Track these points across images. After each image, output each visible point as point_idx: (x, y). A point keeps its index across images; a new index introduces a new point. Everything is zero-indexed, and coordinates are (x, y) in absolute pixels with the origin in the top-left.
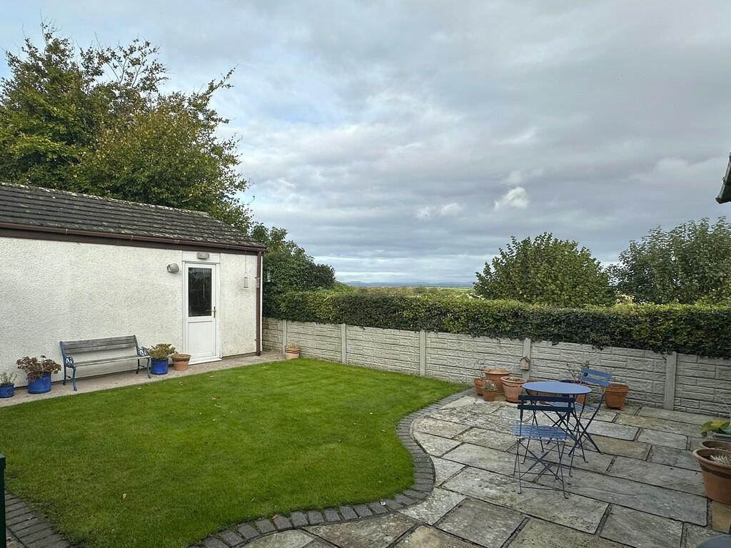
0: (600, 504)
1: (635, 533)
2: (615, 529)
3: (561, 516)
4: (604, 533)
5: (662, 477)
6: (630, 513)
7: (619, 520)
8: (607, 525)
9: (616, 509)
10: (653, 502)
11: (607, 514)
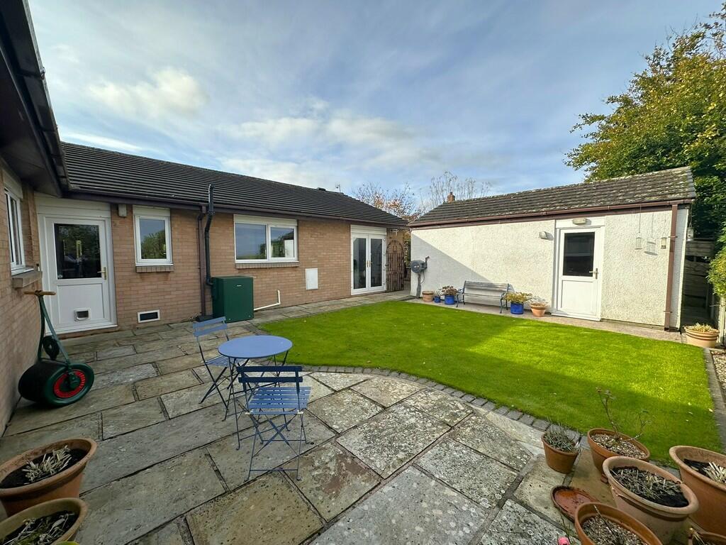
0: (175, 414)
1: (137, 411)
2: (151, 406)
3: (188, 393)
4: (155, 400)
5: (144, 492)
6: (149, 422)
7: (153, 412)
8: (158, 404)
9: (161, 418)
10: (137, 446)
11: (164, 411)
